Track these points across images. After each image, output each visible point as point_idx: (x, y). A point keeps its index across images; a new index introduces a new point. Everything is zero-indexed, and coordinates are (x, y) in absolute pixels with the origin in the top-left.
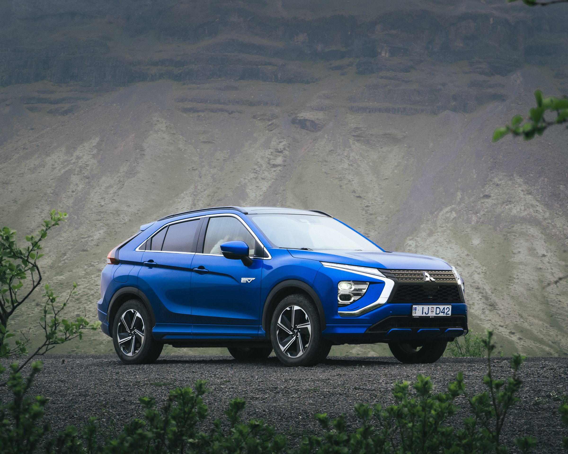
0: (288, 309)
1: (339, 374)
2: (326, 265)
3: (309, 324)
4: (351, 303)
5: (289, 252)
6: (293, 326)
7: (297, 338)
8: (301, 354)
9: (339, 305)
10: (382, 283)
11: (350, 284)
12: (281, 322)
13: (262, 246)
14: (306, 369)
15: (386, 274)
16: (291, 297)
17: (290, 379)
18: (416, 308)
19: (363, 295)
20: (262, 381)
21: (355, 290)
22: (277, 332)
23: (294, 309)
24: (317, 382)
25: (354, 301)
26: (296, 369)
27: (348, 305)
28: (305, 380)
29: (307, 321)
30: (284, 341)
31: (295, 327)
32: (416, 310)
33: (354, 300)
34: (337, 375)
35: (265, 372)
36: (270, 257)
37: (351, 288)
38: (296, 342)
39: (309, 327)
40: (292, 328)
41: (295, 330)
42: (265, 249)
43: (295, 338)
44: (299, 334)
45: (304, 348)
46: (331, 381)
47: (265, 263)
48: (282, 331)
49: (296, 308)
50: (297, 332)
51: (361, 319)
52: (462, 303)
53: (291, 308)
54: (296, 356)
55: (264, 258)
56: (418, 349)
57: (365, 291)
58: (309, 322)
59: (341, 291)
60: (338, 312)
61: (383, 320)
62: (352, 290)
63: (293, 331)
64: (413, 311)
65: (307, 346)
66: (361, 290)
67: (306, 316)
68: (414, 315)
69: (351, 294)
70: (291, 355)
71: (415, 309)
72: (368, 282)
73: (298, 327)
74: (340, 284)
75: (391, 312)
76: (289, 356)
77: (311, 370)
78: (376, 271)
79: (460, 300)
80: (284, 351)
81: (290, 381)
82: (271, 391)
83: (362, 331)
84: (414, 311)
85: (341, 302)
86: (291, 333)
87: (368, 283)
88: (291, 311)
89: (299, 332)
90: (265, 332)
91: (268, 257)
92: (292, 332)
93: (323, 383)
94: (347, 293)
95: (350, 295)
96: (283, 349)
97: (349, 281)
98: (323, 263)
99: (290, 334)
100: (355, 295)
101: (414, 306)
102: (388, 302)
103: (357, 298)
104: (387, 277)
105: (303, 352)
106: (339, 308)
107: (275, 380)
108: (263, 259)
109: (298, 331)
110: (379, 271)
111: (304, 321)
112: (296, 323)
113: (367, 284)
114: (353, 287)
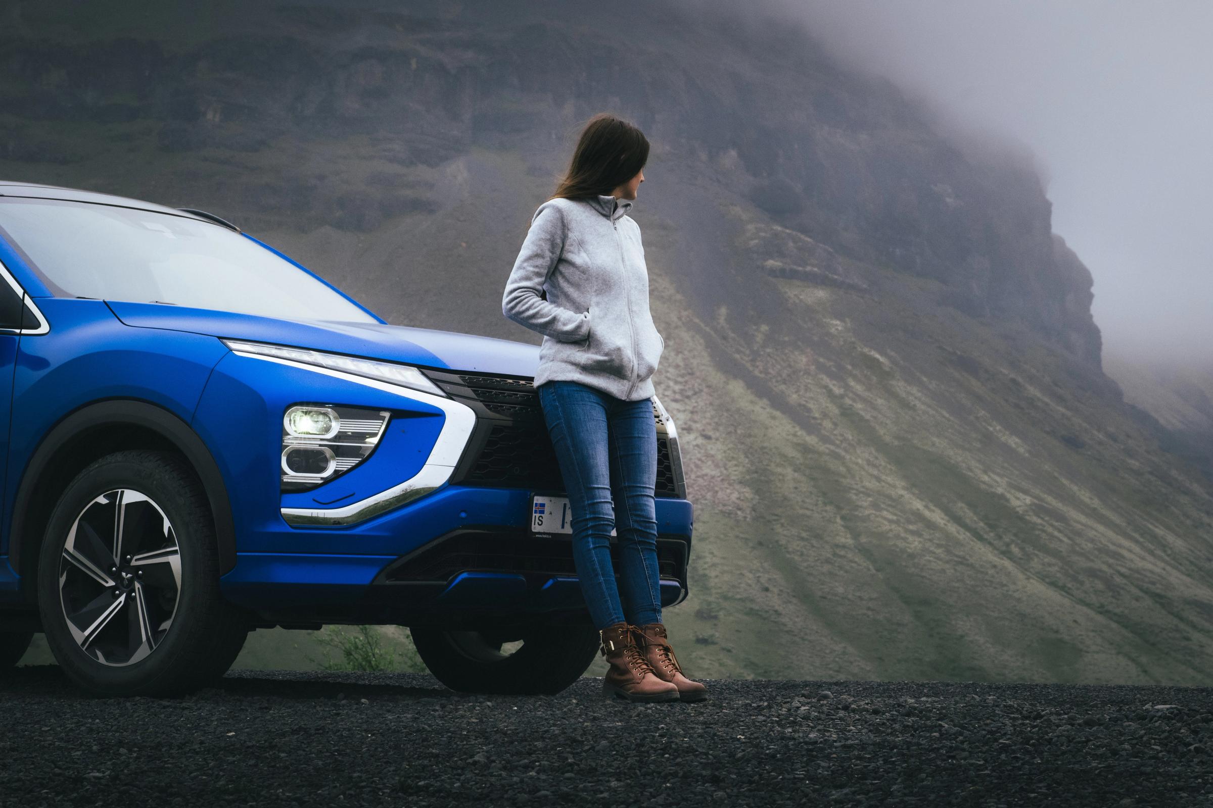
0: (102, 500)
1: (300, 728)
2: (241, 349)
3: (175, 552)
4: (327, 481)
5: (112, 310)
6: (117, 560)
7: (130, 600)
8: (142, 653)
9: (283, 487)
10: (438, 416)
11: (325, 414)
12: (75, 547)
13: (19, 291)
14: (164, 707)
15: (448, 387)
16: (115, 462)
17: (120, 743)
18: (543, 505)
19: (367, 453)
20: (13, 749)
21: (340, 436)
22: (63, 580)
23: (124, 502)
24: (231, 759)
25: (337, 474)
26: (128, 704)
27: (316, 486)
28: (180, 748)
29: (170, 541)
30: (85, 610)
31: (125, 564)
32: (542, 512)
33: (336, 472)
34: (294, 732)
35: (18, 715)
36: (44, 328)
37: (327, 430)
38: (125, 616)
39: (175, 562)
40: (115, 565)
41: (124, 574)
42: (28, 302)
43: (122, 598)
44: (137, 585)
45: (155, 632)
46: (282, 755)
47: (27, 348)
48: (76, 576)
49: (131, 496)
50: (131, 581)
51: (361, 537)
52: (678, 497)
53: (112, 497)
54: (128, 660)
55: (24, 331)
56: (510, 648)
57: (374, 441)
58: (174, 545)
59: (296, 438)
60: (284, 511)
61: (435, 543)
62: (330, 435)
63: (116, 576)
64: (536, 516)
65: (166, 625)
66: (362, 437)
67: (167, 524)
68: (536, 528)
69: (328, 452)
70: (107, 658)
71: (541, 509)
72: (385, 410)
73: (134, 563)
74: (290, 414)
75: (463, 515)
76: (102, 660)
77: (184, 709)
78: (412, 376)
79: (673, 490)
80: (84, 643)
81: (123, 751)
82: (58, 794)
83: (362, 576)
84: (538, 515)
85: (291, 475)
86: (111, 583)
87: (387, 415)
88: (111, 507)
89: (139, 578)
90: (18, 576)
91: (37, 325)
92: (114, 580)
93: (252, 762)
94: (313, 445)
95: (320, 453)
96: (79, 636)
97: (322, 404)
98: (232, 345)
99: (107, 585)
100: (339, 452)
101: (538, 500)
102: (453, 481)
103: (347, 463)
104: (450, 396)
105: (151, 647)
106: (286, 498)
107: (62, 744)
108: (20, 334)
109: (137, 577)
110: (423, 374)
111: (159, 541)
112: (132, 547)
113: (383, 418)
114: (336, 427)
